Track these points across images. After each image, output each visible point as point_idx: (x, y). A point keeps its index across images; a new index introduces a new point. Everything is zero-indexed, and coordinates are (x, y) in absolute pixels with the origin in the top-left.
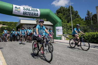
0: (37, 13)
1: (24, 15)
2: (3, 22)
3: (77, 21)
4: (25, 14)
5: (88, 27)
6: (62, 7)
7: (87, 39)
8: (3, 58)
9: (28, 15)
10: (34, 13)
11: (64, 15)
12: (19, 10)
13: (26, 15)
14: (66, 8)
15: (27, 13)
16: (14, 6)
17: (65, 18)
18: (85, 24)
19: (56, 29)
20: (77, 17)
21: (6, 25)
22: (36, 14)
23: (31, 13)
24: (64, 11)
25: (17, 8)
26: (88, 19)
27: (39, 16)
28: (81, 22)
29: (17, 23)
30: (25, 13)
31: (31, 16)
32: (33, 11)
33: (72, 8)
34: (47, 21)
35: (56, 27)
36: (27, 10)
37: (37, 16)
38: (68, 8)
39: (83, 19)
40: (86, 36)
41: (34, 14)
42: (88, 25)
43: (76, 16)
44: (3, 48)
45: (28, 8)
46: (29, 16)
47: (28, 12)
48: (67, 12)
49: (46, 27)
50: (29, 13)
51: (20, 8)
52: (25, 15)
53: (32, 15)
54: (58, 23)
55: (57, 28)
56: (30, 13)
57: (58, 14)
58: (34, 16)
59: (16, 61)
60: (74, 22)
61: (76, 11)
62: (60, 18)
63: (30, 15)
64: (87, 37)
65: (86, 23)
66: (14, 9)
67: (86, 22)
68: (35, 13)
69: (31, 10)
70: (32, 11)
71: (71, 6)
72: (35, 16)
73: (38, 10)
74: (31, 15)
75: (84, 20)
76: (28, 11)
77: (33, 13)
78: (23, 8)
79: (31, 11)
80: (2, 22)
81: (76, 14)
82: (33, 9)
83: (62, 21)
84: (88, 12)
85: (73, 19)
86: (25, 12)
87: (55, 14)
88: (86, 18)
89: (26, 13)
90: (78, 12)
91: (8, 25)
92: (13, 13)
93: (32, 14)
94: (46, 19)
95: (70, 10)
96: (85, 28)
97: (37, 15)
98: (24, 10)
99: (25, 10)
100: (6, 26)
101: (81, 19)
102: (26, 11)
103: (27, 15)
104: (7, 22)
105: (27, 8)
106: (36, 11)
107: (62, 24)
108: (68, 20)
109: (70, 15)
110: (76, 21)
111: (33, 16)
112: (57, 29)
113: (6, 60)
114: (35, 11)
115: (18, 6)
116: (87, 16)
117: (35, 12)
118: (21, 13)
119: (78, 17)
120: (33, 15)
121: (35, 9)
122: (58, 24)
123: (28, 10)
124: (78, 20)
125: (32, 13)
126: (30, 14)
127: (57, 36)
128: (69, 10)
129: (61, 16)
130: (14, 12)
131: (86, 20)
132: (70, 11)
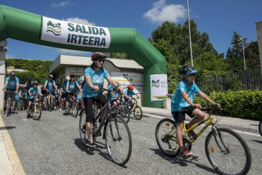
0: (104, 39)
1: (70, 43)
2: (17, 60)
3: (206, 60)
4: (72, 42)
5: (235, 76)
6: (167, 23)
7: (230, 109)
8: (15, 152)
9: (79, 43)
10: (96, 38)
11: (172, 43)
12: (57, 29)
13: (75, 42)
14: (179, 26)
15: (78, 38)
16: (46, 20)
17: (175, 51)
18: (228, 69)
19: (151, 81)
20: (207, 50)
21: (24, 69)
22: (100, 42)
23: (88, 39)
24: (172, 32)
25: (53, 25)
26: (235, 56)
27: (107, 47)
28: (217, 62)
29: (52, 63)
30: (72, 39)
31: (88, 46)
32: (94, 33)
33: (193, 25)
34: (128, 58)
35: (151, 76)
36: (77, 31)
37: (102, 47)
38: (182, 26)
39: (222, 56)
40: (228, 101)
41: (96, 42)
42: (235, 71)
43: (203, 46)
44: (14, 128)
45: (81, 25)
46: (81, 45)
47: (80, 37)
48: (180, 36)
49: (126, 74)
50: (82, 39)
51: (59, 24)
52: (72, 44)
53: (90, 44)
54: (158, 64)
55: (153, 77)
56: (85, 37)
57: (157, 42)
58: (96, 46)
59: (47, 162)
60: (197, 62)
61: (204, 34)
62: (162, 52)
63: (84, 43)
64: (231, 103)
65: (228, 65)
66: (45, 27)
67: (229, 63)
68: (99, 39)
69: (87, 30)
70: (91, 33)
71: (192, 22)
72: (98, 45)
73: (106, 30)
74: (88, 42)
75: (225, 58)
76: (82, 32)
77: (94, 40)
78: (69, 25)
79: (87, 33)
80: (13, 60)
81: (205, 41)
82: (93, 28)
83: (167, 59)
84: (236, 36)
85: (196, 53)
86: (73, 35)
87: (150, 40)
88: (229, 51)
89: (74, 37)
90: (208, 36)
91: (28, 69)
92: (43, 38)
93: (90, 41)
94: (124, 55)
95: (188, 32)
96: (228, 79)
97: (102, 44)
98: (69, 29)
99: (73, 30)
100: (23, 71)
101: (216, 54)
102: (74, 33)
103: (77, 44)
104: (26, 61)
105: (77, 26)
106: (101, 34)
107: (167, 66)
108: (184, 58)
109: (188, 45)
110: (202, 60)
111: (93, 46)
112: (153, 81)
113: (21, 159)
114: (97, 33)
115: (55, 21)
116: (232, 47)
117: (98, 36)
118: (62, 39)
119: (209, 48)
120: (93, 43)
121: (98, 28)
122: (157, 68)
123: (79, 31)
124: (209, 58)
125: (91, 38)
126: (85, 40)
127: (153, 99)
128: (186, 30)
129: (165, 46)
130: (46, 35)
131: (231, 57)
132: (188, 35)
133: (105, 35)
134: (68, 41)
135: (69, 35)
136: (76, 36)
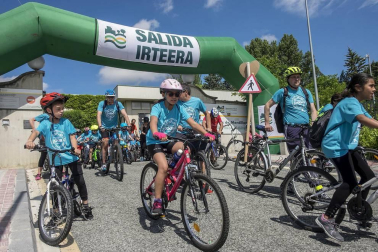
0: (190, 53)
1: (140, 60)
4: (143, 58)
9: (154, 59)
10: (179, 52)
12: (120, 39)
13: (148, 58)
15: (152, 52)
16: (103, 25)
19: (260, 115)
22: (185, 58)
23: (167, 53)
25: (113, 32)
27: (195, 65)
30: (142, 53)
31: (167, 64)
35: (259, 107)
36: (150, 41)
37: (188, 65)
41: (178, 57)
45: (156, 34)
46: (157, 62)
47: (156, 50)
50: (159, 53)
51: (123, 31)
52: (141, 62)
53: (170, 61)
54: (269, 88)
56: (162, 51)
58: (179, 64)
61: (308, 54)
63: (161, 60)
66: (102, 36)
68: (183, 53)
70: (170, 44)
72: (182, 62)
73: (193, 40)
74: (166, 58)
76: (156, 43)
77: (175, 54)
79: (165, 44)
81: (309, 63)
82: (173, 37)
84: (352, 55)
86: (144, 48)
88: (342, 76)
89: (147, 51)
91: (72, 107)
92: (99, 53)
93: (171, 56)
98: (138, 39)
99: (144, 40)
103: (151, 62)
105: (150, 34)
106: (185, 46)
111: (175, 64)
114: (180, 45)
115: (116, 27)
116: (346, 69)
117: (181, 48)
120: (175, 59)
121: (181, 37)
123: (153, 42)
125: (171, 51)
126: (162, 56)
130: (102, 48)
133: (192, 46)
134: (138, 57)
135: (139, 47)
136: (148, 48)
